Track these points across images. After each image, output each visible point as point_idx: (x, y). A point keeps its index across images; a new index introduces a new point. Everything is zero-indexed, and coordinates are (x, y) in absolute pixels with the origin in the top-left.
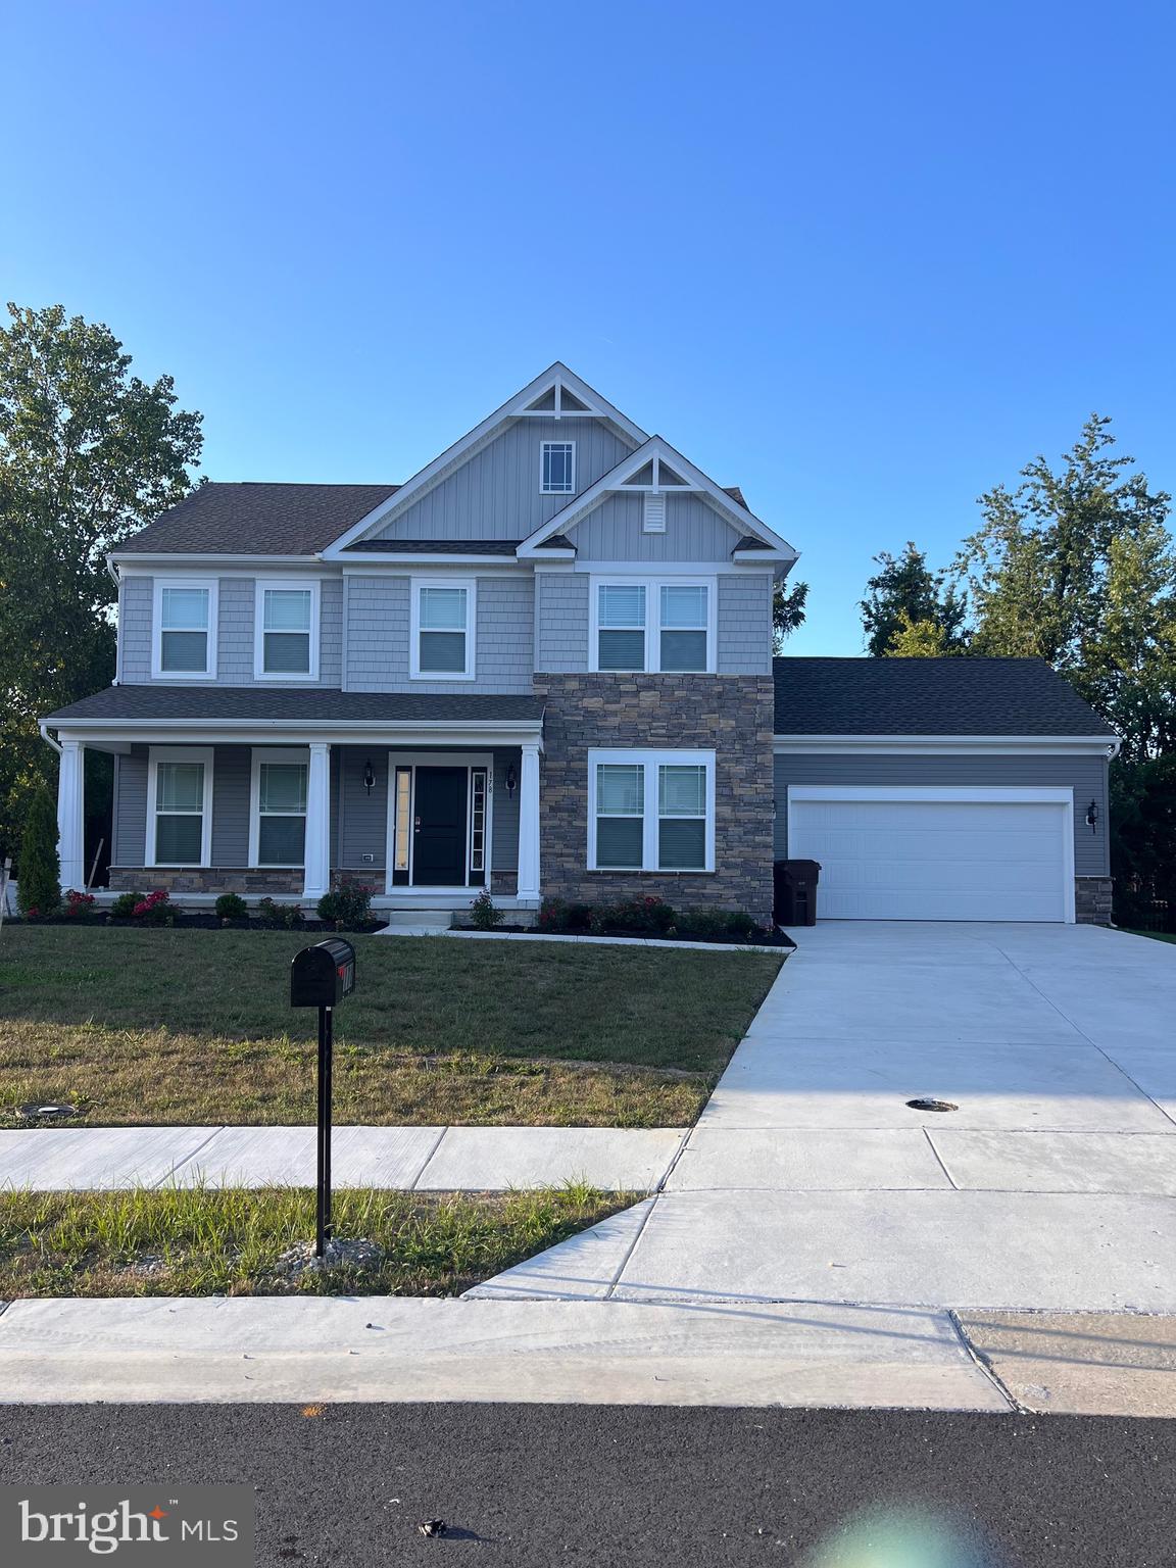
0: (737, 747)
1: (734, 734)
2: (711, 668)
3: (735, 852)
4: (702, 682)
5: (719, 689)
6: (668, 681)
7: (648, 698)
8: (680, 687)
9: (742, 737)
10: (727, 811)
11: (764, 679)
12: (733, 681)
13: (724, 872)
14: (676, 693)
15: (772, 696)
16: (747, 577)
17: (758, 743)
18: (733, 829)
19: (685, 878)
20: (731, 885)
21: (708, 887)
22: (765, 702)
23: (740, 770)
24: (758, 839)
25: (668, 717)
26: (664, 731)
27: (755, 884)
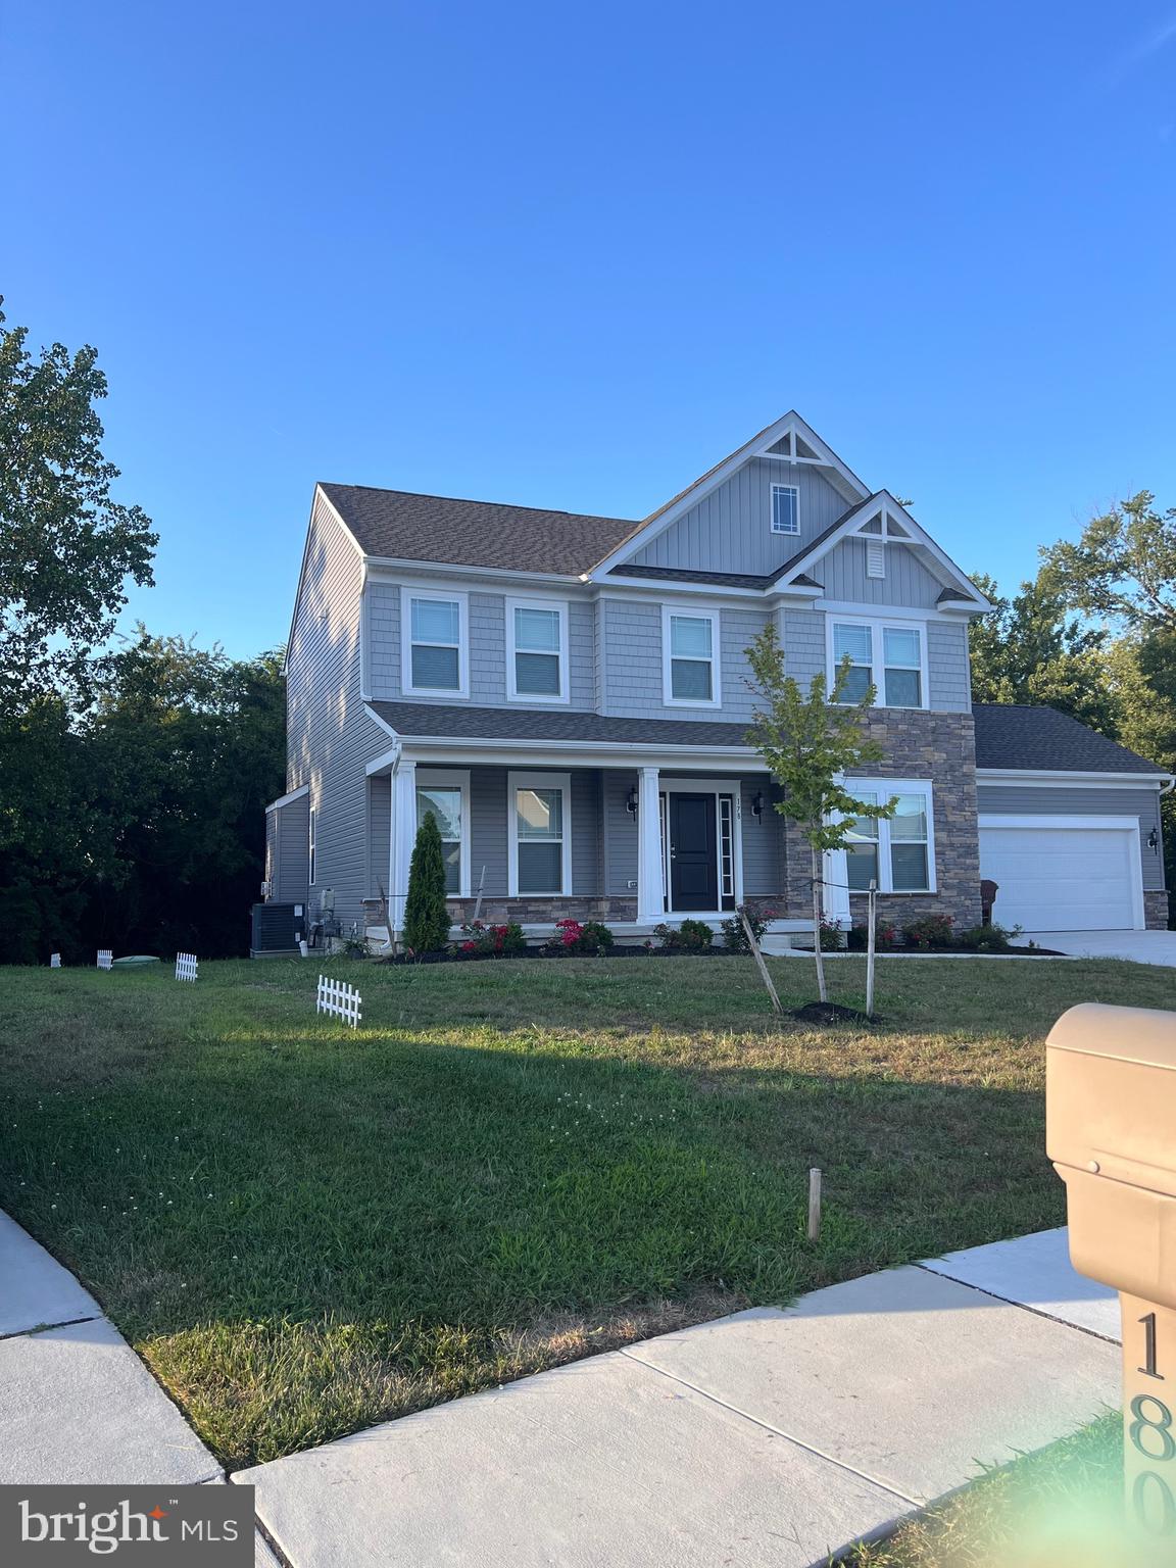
0: (949, 778)
1: (946, 766)
2: (925, 706)
3: (951, 874)
4: (919, 717)
5: (932, 724)
6: (893, 716)
7: (878, 730)
8: (902, 721)
9: (952, 769)
10: (943, 836)
11: (966, 717)
12: (943, 718)
13: (944, 893)
14: (900, 726)
15: (973, 732)
16: (949, 624)
17: (964, 775)
18: (950, 854)
19: (915, 899)
20: (950, 904)
21: (933, 906)
22: (969, 738)
23: (952, 798)
24: (968, 861)
25: (894, 748)
26: (891, 762)
27: (968, 903)
